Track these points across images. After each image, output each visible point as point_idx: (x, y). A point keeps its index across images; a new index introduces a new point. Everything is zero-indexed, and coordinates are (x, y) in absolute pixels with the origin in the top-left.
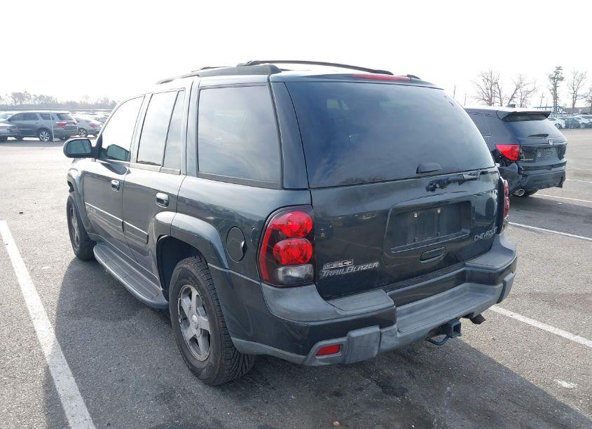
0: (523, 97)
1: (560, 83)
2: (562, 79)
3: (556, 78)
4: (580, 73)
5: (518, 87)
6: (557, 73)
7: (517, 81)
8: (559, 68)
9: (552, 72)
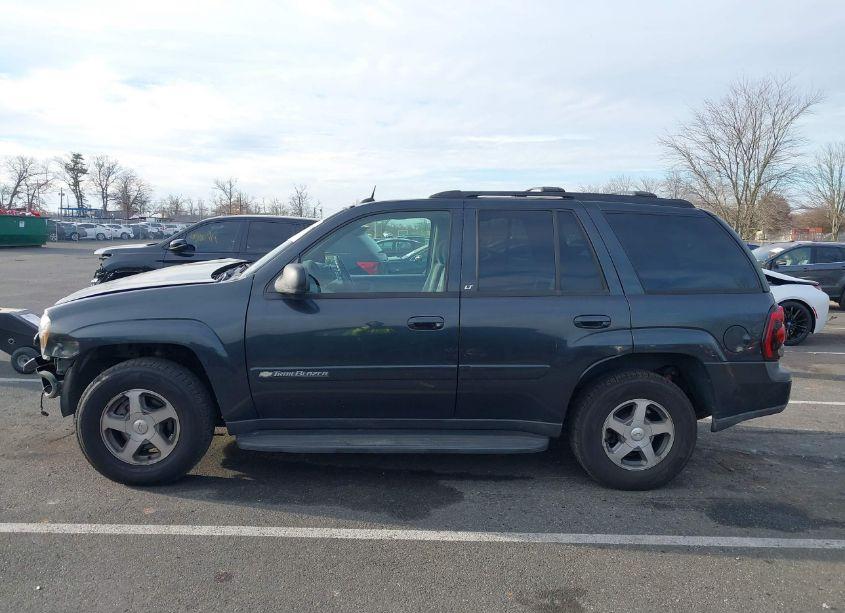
0: (31, 192)
1: (82, 177)
2: (84, 172)
3: (76, 169)
4: (106, 165)
5: (21, 178)
6: (76, 163)
7: (19, 168)
8: (78, 156)
9: (69, 160)
